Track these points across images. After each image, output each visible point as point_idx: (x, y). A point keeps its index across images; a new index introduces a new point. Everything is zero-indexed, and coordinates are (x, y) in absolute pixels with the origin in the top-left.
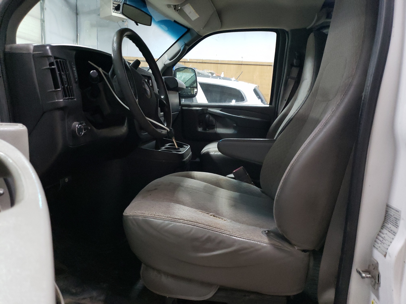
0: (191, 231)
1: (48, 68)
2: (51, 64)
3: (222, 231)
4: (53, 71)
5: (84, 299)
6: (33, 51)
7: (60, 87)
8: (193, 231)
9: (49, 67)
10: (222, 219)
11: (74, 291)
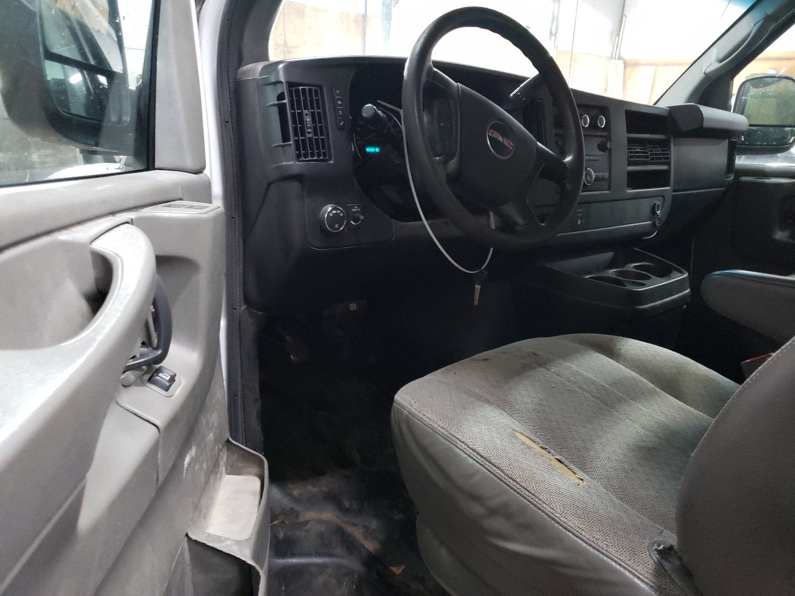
0: (472, 475)
1: (274, 105)
2: (281, 97)
3: (539, 501)
4: (282, 108)
5: (354, 524)
6: (261, 74)
7: (292, 139)
8: (477, 478)
9: (276, 102)
10: (575, 473)
11: (347, 504)
